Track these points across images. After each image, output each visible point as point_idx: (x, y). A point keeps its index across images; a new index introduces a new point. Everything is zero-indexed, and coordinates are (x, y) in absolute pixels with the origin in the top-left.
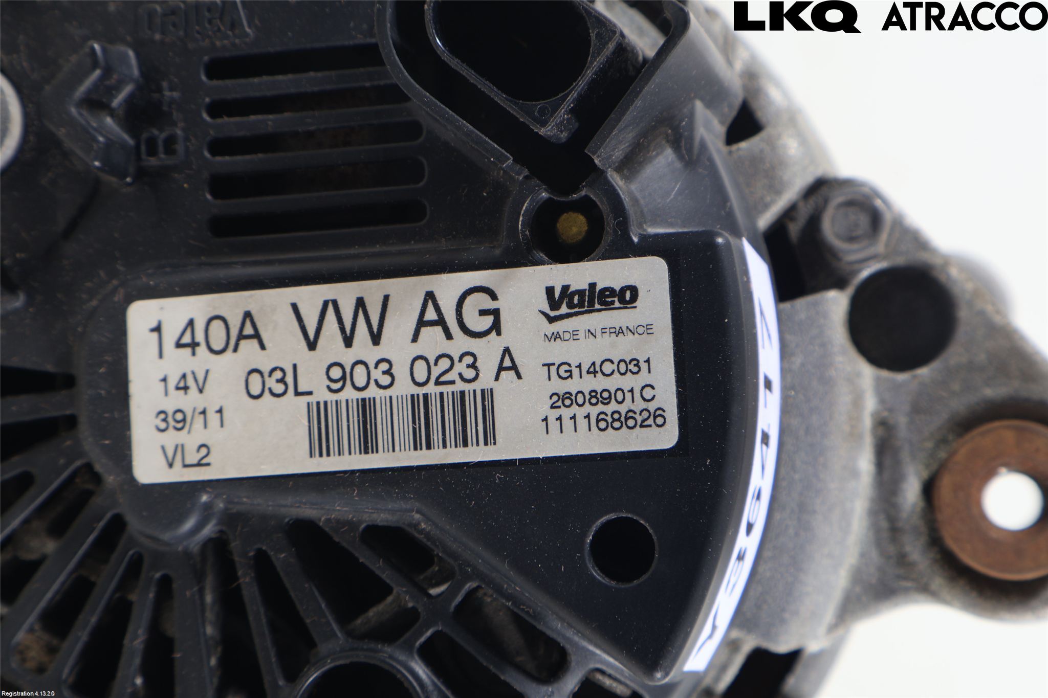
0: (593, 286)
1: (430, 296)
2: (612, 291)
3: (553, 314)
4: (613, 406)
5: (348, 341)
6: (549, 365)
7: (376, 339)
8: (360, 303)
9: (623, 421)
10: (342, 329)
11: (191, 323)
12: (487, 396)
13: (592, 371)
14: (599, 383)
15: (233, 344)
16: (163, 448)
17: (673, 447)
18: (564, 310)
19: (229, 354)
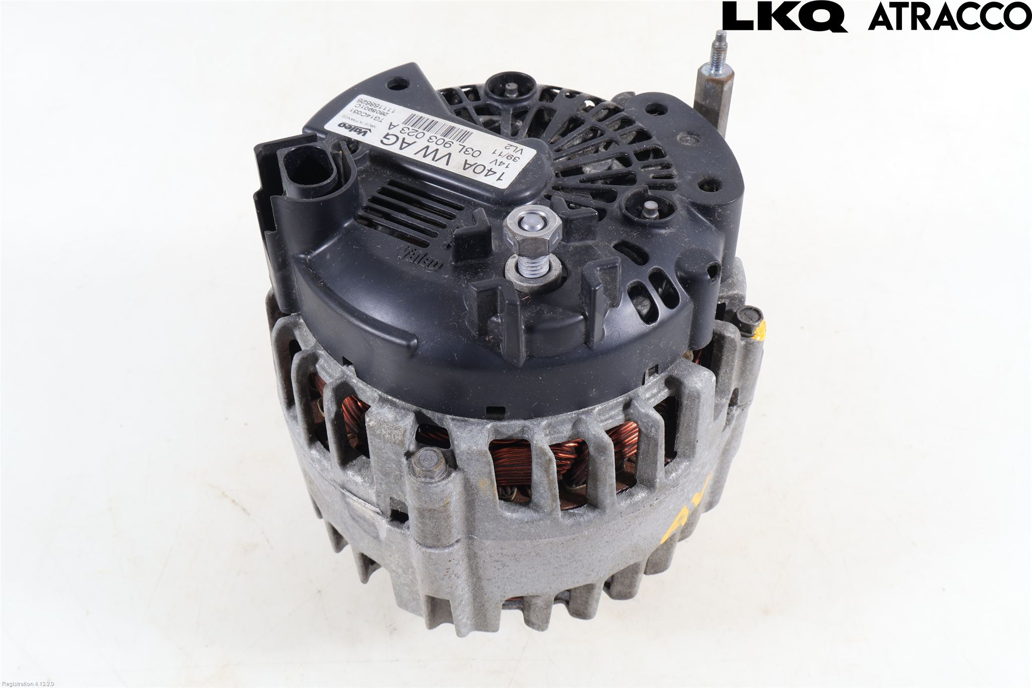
0: (350, 131)
1: (401, 149)
2: (346, 128)
3: (368, 131)
4: (370, 107)
5: (437, 150)
6: (380, 121)
7: (428, 147)
8: (425, 156)
9: (371, 104)
10: (436, 153)
11: (486, 175)
12: (406, 123)
13: (369, 115)
14: (370, 113)
15: (477, 165)
16: (521, 154)
17: (360, 94)
18: (363, 130)
19: (479, 163)
